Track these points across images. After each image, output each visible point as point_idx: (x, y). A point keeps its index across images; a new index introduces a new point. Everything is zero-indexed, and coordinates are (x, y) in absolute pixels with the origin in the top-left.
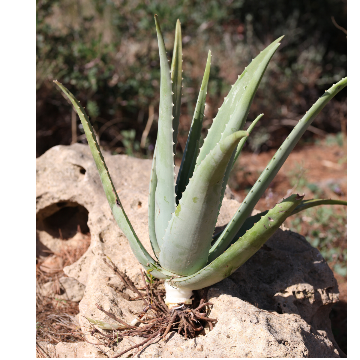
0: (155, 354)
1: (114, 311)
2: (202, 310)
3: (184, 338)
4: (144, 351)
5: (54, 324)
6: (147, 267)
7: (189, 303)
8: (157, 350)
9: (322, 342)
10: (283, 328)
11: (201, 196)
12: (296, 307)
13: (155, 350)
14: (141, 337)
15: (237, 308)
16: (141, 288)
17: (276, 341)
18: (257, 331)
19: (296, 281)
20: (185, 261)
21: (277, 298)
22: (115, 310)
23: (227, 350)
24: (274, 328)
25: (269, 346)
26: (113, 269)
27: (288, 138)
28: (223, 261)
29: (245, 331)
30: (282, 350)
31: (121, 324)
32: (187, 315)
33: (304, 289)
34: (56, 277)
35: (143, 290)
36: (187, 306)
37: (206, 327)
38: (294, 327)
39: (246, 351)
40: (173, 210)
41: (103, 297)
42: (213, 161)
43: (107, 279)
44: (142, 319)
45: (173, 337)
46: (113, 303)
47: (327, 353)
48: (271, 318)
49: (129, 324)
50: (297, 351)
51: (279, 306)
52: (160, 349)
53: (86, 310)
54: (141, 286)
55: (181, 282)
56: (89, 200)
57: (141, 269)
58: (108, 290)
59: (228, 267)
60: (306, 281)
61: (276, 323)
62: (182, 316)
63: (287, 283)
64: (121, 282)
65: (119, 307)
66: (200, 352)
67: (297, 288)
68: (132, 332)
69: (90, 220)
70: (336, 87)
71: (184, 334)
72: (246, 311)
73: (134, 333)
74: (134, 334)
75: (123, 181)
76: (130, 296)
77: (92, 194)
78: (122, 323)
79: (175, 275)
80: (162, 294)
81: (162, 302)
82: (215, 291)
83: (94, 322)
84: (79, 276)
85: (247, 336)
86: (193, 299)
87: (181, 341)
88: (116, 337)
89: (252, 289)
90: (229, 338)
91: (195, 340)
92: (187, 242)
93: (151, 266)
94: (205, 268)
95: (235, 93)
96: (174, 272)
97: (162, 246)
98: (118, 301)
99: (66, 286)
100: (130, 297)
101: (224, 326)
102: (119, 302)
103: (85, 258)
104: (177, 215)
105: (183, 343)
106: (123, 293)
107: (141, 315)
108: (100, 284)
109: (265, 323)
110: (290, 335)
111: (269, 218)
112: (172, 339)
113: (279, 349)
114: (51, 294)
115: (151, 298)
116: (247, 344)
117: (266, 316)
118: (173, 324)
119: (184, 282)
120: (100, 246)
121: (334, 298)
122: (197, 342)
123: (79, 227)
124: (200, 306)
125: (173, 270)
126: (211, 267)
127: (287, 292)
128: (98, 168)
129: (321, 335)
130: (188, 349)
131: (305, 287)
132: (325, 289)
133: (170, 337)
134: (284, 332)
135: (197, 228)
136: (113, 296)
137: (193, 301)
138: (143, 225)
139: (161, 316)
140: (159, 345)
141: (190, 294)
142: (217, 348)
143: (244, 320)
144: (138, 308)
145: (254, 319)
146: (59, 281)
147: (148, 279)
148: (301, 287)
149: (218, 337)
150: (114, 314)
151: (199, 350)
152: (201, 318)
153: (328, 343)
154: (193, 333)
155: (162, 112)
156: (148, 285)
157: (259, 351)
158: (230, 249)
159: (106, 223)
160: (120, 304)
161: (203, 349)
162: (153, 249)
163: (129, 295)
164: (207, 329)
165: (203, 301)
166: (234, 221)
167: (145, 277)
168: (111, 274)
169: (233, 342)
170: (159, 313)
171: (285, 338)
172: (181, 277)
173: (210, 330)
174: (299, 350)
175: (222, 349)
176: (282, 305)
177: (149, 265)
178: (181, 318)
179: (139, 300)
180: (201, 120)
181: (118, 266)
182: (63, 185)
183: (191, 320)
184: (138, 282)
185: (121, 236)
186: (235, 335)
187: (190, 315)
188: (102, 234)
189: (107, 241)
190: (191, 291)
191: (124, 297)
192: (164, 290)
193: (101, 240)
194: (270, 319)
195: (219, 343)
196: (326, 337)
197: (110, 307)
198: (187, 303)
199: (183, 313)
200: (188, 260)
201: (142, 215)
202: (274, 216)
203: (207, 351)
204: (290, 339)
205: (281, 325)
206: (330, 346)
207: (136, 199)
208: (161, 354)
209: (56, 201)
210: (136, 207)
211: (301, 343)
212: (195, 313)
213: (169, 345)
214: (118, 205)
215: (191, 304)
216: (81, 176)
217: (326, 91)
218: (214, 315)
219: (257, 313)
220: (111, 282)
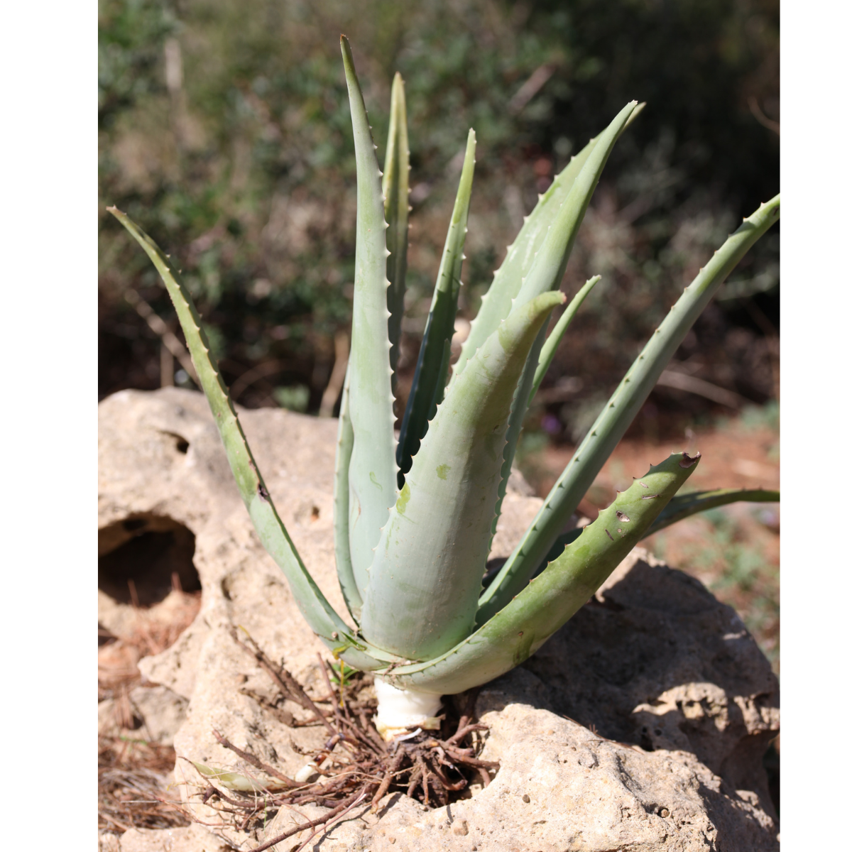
0: (353, 843)
1: (256, 749)
2: (465, 742)
3: (423, 807)
4: (328, 836)
5: (117, 793)
6: (333, 641)
7: (433, 725)
8: (358, 833)
9: (748, 816)
10: (655, 778)
11: (456, 462)
12: (685, 736)
13: (353, 834)
14: (321, 805)
15: (547, 733)
16: (320, 699)
17: (640, 807)
18: (596, 784)
19: (684, 677)
20: (423, 622)
21: (639, 716)
22: (258, 747)
23: (525, 830)
24: (633, 778)
25: (624, 819)
26: (253, 655)
27: (659, 332)
28: (511, 621)
29: (566, 784)
30: (656, 827)
31: (274, 778)
32: (428, 753)
33: (704, 695)
34: (123, 690)
35: (325, 702)
36: (428, 733)
37: (475, 783)
38: (682, 776)
39: (571, 832)
40: (392, 500)
41: (231, 719)
42: (483, 373)
43: (241, 678)
44: (323, 766)
45: (397, 805)
46: (254, 733)
47: (760, 841)
48: (627, 756)
49: (292, 778)
50: (691, 831)
51: (646, 734)
52: (365, 832)
53: (190, 749)
54: (319, 693)
55: (413, 675)
56: (196, 509)
57: (319, 654)
58: (242, 703)
59: (525, 636)
60: (707, 678)
61: (638, 767)
62: (417, 756)
63: (662, 683)
64: (274, 683)
65: (269, 741)
66: (460, 836)
67: (686, 694)
68: (299, 796)
69: (201, 551)
70: (769, 210)
71: (421, 798)
72: (567, 740)
73: (305, 797)
74: (305, 801)
75: (277, 468)
76: (295, 716)
77: (205, 494)
78: (276, 776)
79: (399, 660)
80: (369, 711)
81: (371, 729)
82: (493, 696)
83: (209, 772)
84: (174, 680)
85: (572, 797)
86: (443, 716)
87: (415, 812)
88: (261, 807)
89: (580, 697)
90: (528, 801)
91: (449, 811)
92: (425, 575)
93: (342, 638)
94: (468, 639)
95: (533, 236)
96: (395, 651)
97: (366, 588)
98: (267, 727)
99: (146, 710)
100: (294, 719)
101: (516, 775)
102: (268, 731)
103: (190, 636)
104: (401, 511)
105: (421, 818)
106: (279, 712)
107: (320, 757)
108: (223, 690)
109: (614, 766)
110: (672, 795)
111: (619, 515)
112: (395, 809)
113: (648, 824)
114: (111, 730)
115: (343, 719)
116: (571, 815)
117: (615, 751)
118: (397, 773)
119: (421, 674)
120: (224, 607)
121: (773, 719)
122: (452, 814)
123: (175, 579)
124: (460, 733)
125: (394, 647)
126: (484, 636)
127: (662, 703)
128: (215, 411)
129: (745, 802)
130: (433, 831)
131: (705, 691)
132: (753, 696)
133: (391, 804)
134: (658, 787)
135: (448, 541)
136: (253, 716)
137: (442, 722)
138: (324, 555)
139: (368, 758)
140: (363, 823)
141: (435, 705)
142: (501, 826)
143: (563, 760)
144: (314, 744)
145: (587, 756)
146: (130, 698)
147: (336, 675)
148: (695, 691)
149: (502, 800)
150: (257, 757)
151: (458, 832)
152: (462, 759)
153: (763, 819)
154: (444, 796)
155: (361, 270)
156: (337, 692)
157: (600, 831)
158: (527, 591)
159: (236, 556)
160: (272, 735)
161: (467, 829)
162: (346, 600)
163: (291, 715)
164: (477, 788)
165: (466, 722)
166: (535, 529)
167: (330, 672)
168: (249, 665)
169: (537, 811)
170: (363, 750)
171: (662, 800)
172: (412, 664)
173: (483, 787)
174: (695, 828)
175: (513, 829)
176: (651, 732)
177: (337, 637)
178: (415, 760)
179: (316, 725)
180: (454, 294)
181: (266, 650)
182: (137, 478)
183: (439, 765)
184: (313, 685)
185: (272, 583)
186: (544, 795)
187: (436, 753)
188: (228, 582)
189: (240, 598)
190: (438, 698)
191: (280, 718)
192: (375, 701)
193: (226, 594)
194: (625, 759)
195: (505, 815)
196: (756, 807)
197: (248, 740)
198: (429, 727)
199: (420, 749)
200: (430, 620)
201: (320, 536)
202: (629, 507)
203: (477, 833)
204: (674, 803)
205: (651, 772)
206: (768, 826)
207: (306, 500)
208: (369, 844)
209: (121, 515)
210: (307, 520)
211: (699, 813)
212: (448, 749)
213: (386, 822)
214: (263, 498)
215: (438, 728)
216: (178, 457)
217: (745, 220)
218: (492, 754)
219: (593, 744)
220: (249, 685)
